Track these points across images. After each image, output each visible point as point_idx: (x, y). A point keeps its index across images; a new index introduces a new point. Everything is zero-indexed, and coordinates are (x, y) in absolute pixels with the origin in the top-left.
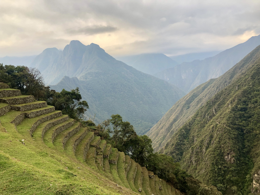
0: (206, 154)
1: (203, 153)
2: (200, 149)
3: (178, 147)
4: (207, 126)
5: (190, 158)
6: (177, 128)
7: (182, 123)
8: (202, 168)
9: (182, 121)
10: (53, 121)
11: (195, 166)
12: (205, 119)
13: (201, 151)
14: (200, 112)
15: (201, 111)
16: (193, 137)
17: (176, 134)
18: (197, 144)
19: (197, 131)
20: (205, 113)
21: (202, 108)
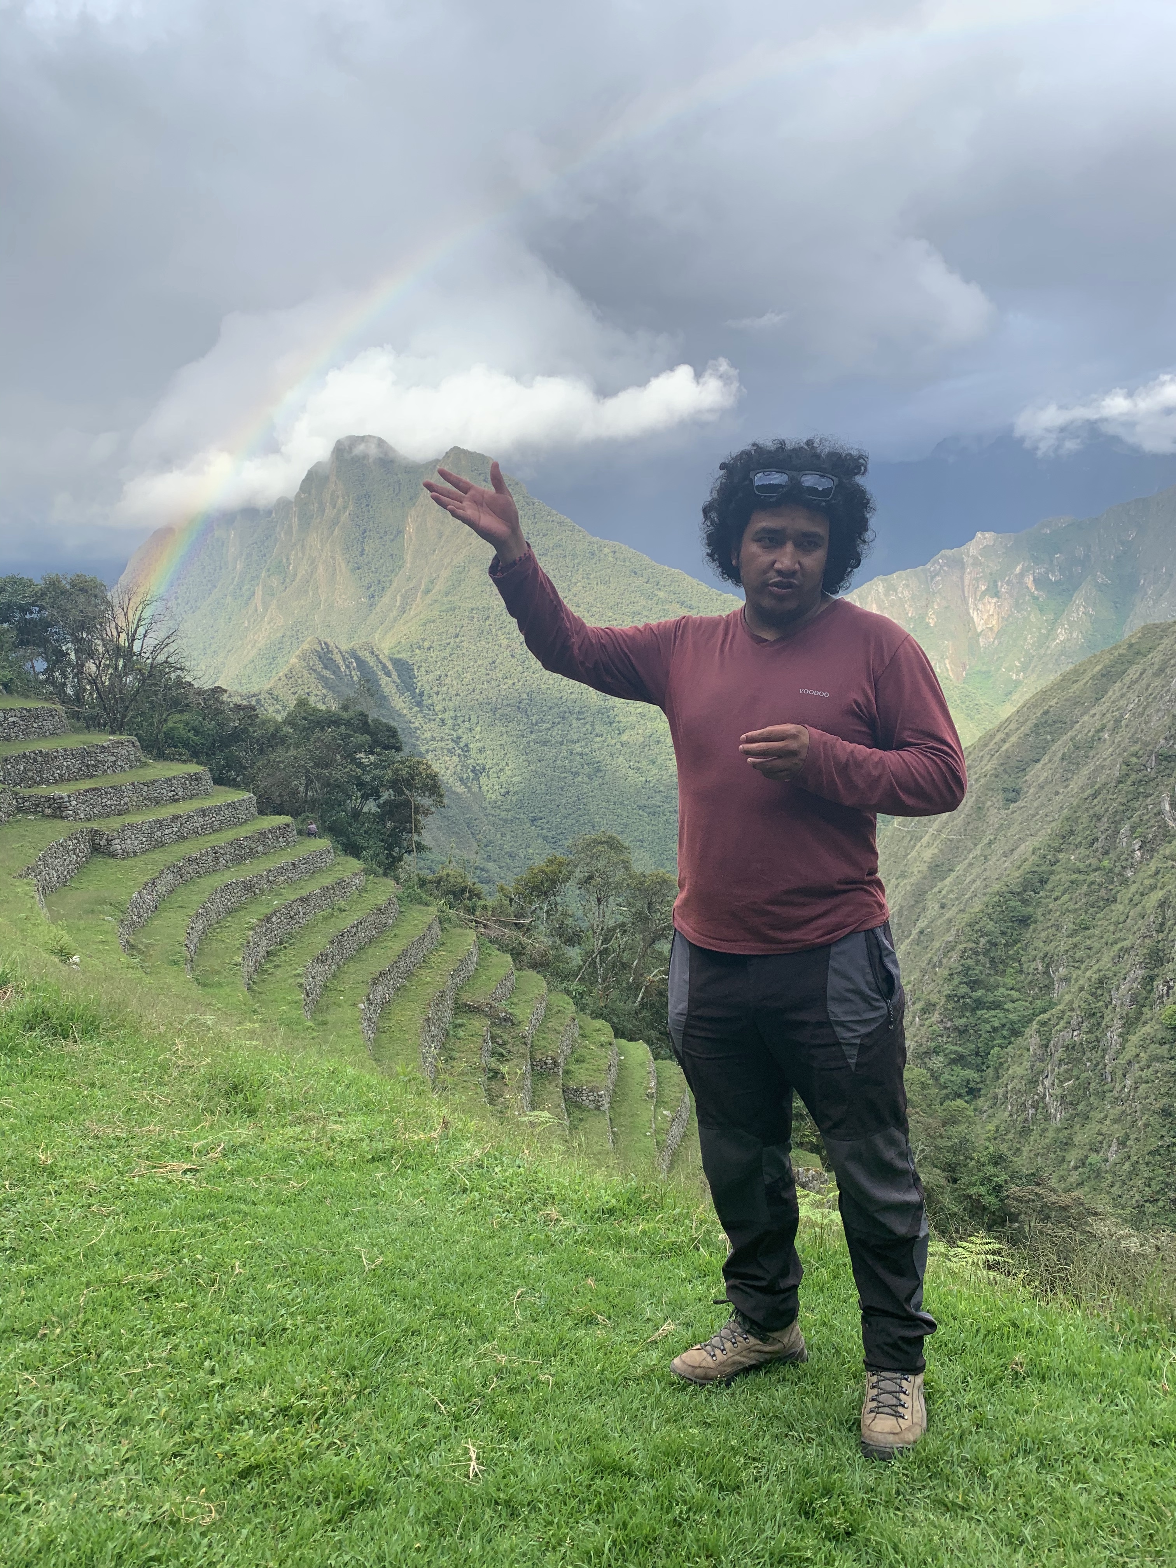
0: (1122, 1061)
1: (1105, 1051)
2: (1090, 1032)
3: (964, 1021)
4: (1125, 895)
5: (1033, 1082)
6: (949, 914)
7: (978, 883)
8: (1100, 1138)
9: (978, 876)
10: (249, 870)
11: (1058, 1130)
12: (1113, 855)
13: (1095, 1044)
14: (1085, 819)
15: (1087, 810)
16: (1049, 960)
17: (950, 948)
18: (1071, 1002)
19: (1068, 925)
20: (1116, 824)
21: (1094, 796)
